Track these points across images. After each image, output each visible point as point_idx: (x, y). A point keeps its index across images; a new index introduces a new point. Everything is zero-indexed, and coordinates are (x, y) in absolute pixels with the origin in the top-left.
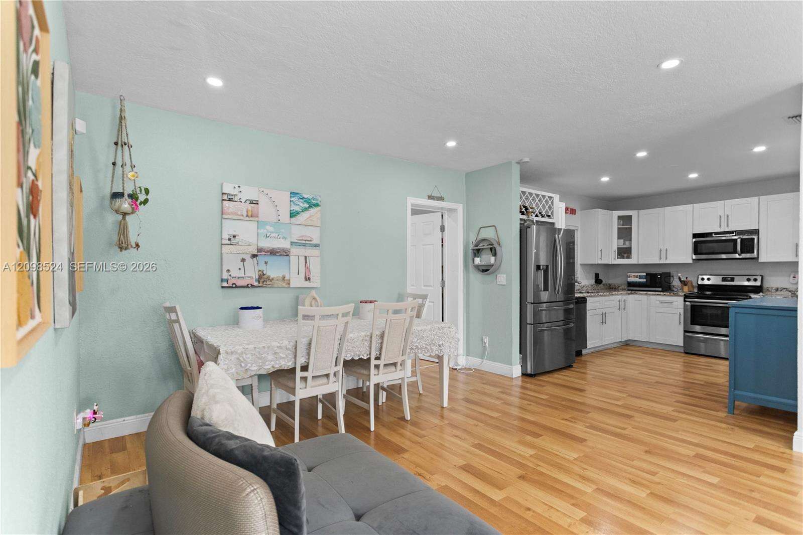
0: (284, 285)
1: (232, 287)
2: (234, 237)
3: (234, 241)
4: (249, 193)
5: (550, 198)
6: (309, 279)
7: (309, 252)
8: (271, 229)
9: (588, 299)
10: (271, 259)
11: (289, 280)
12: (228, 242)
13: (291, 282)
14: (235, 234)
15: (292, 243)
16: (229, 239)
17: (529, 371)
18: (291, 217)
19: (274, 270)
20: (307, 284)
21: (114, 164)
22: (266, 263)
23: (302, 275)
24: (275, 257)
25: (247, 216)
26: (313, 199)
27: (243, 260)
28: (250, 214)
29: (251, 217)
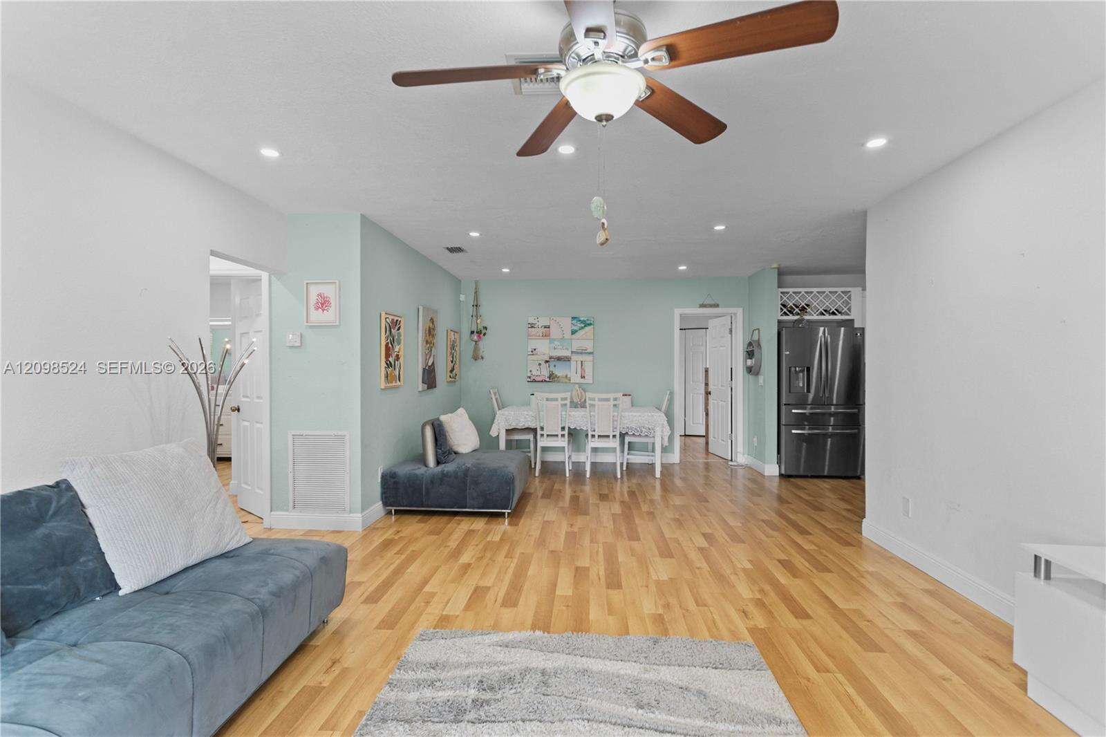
0: (567, 381)
1: (533, 381)
2: (535, 350)
3: (534, 352)
4: (544, 321)
5: (847, 293)
6: (584, 377)
7: (584, 358)
8: (558, 344)
10: (558, 363)
11: (570, 378)
12: (531, 353)
14: (535, 348)
15: (572, 352)
17: (783, 472)
18: (572, 334)
19: (559, 372)
20: (582, 381)
21: (472, 316)
22: (555, 366)
23: (579, 375)
24: (560, 362)
25: (543, 336)
26: (588, 320)
27: (540, 364)
28: (544, 334)
29: (545, 336)
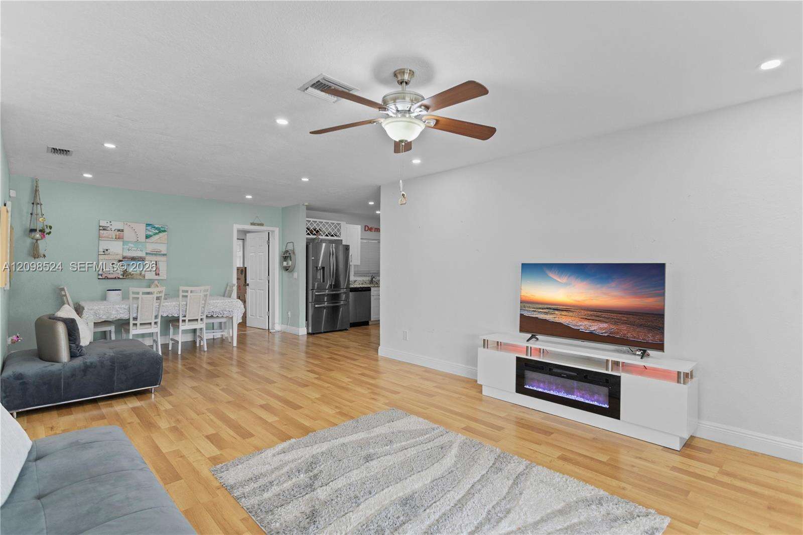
0: (141, 278)
1: (105, 279)
2: (107, 250)
3: (106, 252)
4: (117, 225)
5: (339, 224)
6: (159, 274)
7: (159, 258)
8: (132, 245)
9: (372, 289)
11: (145, 275)
12: (103, 253)
13: (146, 276)
14: (107, 248)
15: (147, 253)
16: (104, 252)
17: (309, 331)
18: (146, 238)
21: (31, 214)
25: (116, 238)
26: (162, 227)
28: (117, 237)
29: (119, 238)
